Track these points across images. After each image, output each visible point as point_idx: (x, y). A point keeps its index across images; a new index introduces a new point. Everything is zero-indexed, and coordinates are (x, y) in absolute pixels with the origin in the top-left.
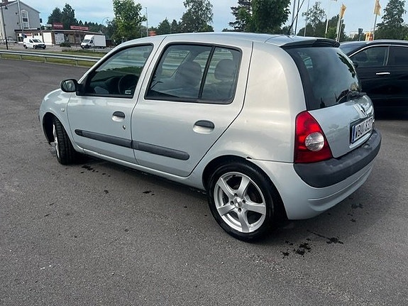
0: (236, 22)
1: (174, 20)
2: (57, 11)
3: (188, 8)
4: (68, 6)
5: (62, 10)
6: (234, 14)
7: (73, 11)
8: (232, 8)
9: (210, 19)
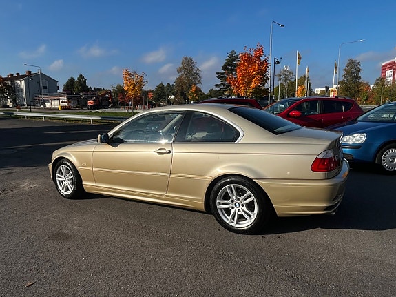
0: (222, 84)
1: (168, 84)
2: (72, 80)
3: (180, 74)
4: (81, 76)
5: (76, 79)
6: (219, 78)
7: (86, 80)
8: (217, 73)
9: (199, 82)
